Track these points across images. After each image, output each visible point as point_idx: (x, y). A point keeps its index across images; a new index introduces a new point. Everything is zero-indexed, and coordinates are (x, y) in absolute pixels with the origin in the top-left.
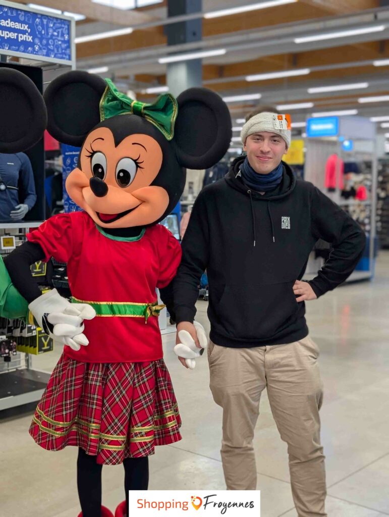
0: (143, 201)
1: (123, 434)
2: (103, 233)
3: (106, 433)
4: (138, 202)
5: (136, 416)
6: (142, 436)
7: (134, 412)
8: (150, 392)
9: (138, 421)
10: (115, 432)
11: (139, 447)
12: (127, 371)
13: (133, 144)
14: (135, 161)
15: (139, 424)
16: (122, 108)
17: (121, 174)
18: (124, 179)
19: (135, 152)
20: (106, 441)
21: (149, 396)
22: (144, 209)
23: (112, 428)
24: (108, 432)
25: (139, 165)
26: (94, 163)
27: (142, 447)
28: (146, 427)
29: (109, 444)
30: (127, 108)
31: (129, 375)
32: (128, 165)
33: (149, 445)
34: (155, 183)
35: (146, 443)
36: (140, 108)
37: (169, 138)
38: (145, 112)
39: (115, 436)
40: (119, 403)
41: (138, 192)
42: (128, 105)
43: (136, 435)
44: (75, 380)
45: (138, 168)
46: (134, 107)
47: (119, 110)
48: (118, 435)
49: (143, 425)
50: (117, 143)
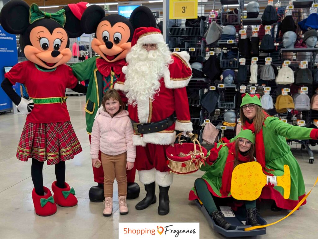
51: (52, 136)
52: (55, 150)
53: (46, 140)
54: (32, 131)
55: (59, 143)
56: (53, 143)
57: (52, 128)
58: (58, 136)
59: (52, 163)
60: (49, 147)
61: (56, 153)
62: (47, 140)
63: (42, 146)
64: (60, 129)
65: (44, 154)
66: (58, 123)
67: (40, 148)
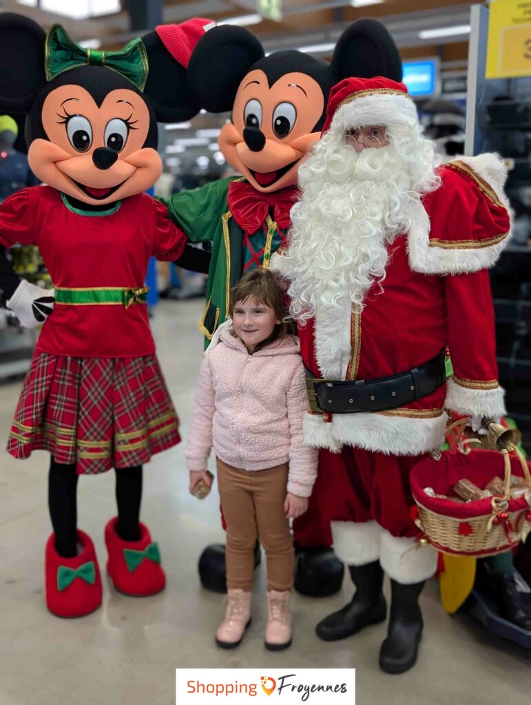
0: (139, 167)
6: (126, 444)
8: (131, 395)
9: (120, 427)
12: (105, 369)
15: (122, 431)
17: (113, 139)
19: (124, 111)
28: (129, 434)
29: (88, 452)
30: (80, 57)
36: (100, 57)
37: (141, 89)
38: (108, 61)
40: (98, 406)
41: (131, 157)
42: (84, 55)
46: (92, 56)
50: (99, 102)
51: (95, 395)
52: (99, 433)
53: (78, 404)
54: (45, 378)
55: (112, 417)
56: (95, 414)
57: (96, 373)
58: (113, 396)
59: (88, 470)
60: (85, 425)
61: (103, 444)
62: (81, 404)
63: (68, 420)
64: (118, 378)
65: (70, 443)
66: (113, 360)
67: (61, 427)
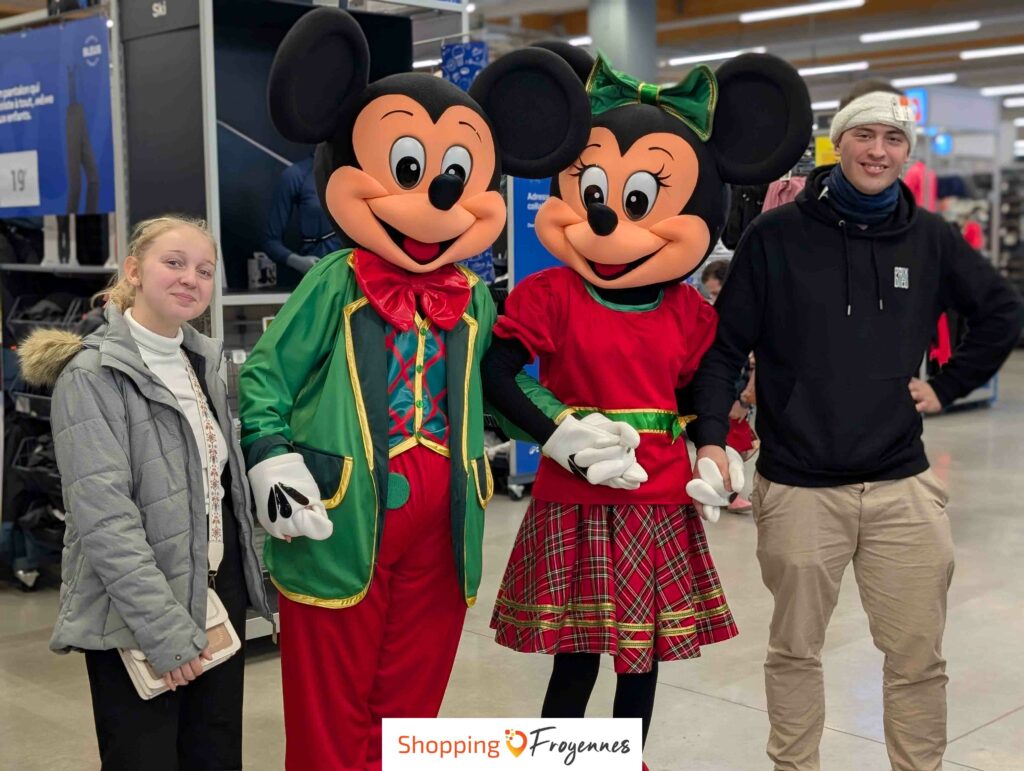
0: (669, 240)
1: (651, 621)
2: (598, 299)
3: (626, 621)
4: (663, 242)
5: (662, 594)
6: (675, 626)
7: (659, 588)
8: (682, 555)
9: (666, 603)
10: (640, 618)
11: (671, 644)
12: (645, 517)
13: (651, 149)
14: (655, 176)
15: (669, 608)
16: (623, 96)
17: (634, 199)
18: (637, 206)
19: (655, 161)
20: (628, 633)
21: (681, 560)
22: (671, 251)
23: (634, 612)
24: (628, 620)
25: (662, 181)
26: (584, 186)
27: (676, 644)
28: (680, 612)
29: (632, 639)
30: (630, 94)
31: (648, 523)
32: (644, 183)
33: (688, 641)
34: (686, 211)
35: (682, 639)
36: (653, 93)
37: (705, 137)
38: (663, 98)
39: (640, 624)
40: (639, 571)
41: (660, 225)
42: (633, 90)
43: (665, 625)
44: (563, 537)
45: (661, 187)
46: (643, 92)
47: (618, 98)
48: (644, 622)
49: (673, 609)
50: (624, 149)
52: (644, 611)
54: (560, 535)
58: (656, 556)
60: (623, 599)
61: (648, 627)
62: (616, 569)
